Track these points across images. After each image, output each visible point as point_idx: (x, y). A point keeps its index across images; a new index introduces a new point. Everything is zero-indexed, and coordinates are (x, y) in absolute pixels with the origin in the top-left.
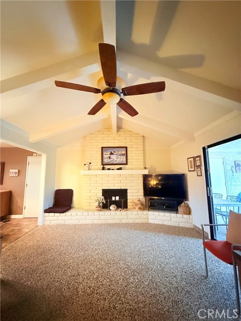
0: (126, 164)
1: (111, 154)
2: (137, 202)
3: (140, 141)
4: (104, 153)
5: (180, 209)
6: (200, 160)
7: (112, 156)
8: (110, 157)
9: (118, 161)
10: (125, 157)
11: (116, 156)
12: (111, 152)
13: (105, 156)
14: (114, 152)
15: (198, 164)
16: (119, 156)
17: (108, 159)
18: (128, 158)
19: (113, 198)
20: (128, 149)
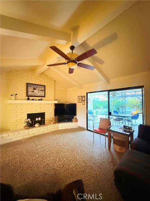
0: (45, 97)
1: (34, 89)
2: (52, 120)
3: (53, 83)
4: (29, 88)
5: (74, 120)
6: (85, 98)
7: (35, 91)
8: (33, 91)
9: (39, 94)
10: (43, 92)
11: (38, 91)
12: (34, 88)
13: (29, 90)
14: (36, 88)
15: (84, 99)
16: (40, 91)
17: (32, 93)
18: (46, 93)
19: (37, 119)
20: (46, 87)
